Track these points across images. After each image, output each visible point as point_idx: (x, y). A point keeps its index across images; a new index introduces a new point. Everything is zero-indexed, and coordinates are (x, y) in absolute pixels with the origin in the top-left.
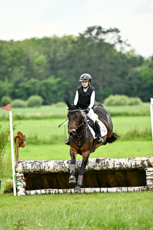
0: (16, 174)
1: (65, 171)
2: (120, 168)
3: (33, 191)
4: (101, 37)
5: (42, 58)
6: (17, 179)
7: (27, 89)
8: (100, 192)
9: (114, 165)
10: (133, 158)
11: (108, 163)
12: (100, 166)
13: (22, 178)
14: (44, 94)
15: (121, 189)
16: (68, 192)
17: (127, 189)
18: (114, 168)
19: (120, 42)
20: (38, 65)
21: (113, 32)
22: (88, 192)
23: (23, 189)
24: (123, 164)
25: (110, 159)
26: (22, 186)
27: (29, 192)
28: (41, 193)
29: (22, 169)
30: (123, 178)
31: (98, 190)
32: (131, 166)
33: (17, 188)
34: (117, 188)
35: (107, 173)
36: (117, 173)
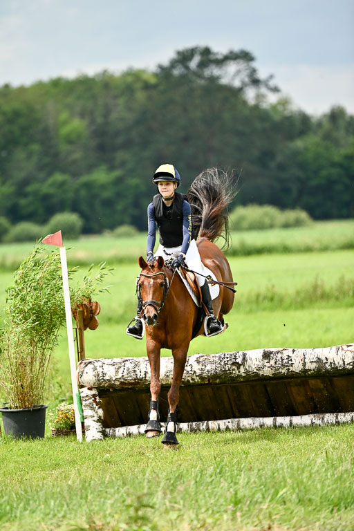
0: (81, 390)
1: (191, 382)
2: (319, 370)
3: (120, 428)
4: (212, 73)
5: (77, 125)
6: (84, 403)
7: (46, 197)
8: (275, 427)
9: (304, 364)
10: (348, 346)
11: (291, 360)
12: (271, 367)
13: (95, 400)
14: (84, 207)
15: (323, 419)
16: (201, 428)
17: (337, 417)
18: (305, 371)
19: (256, 82)
20: (70, 142)
21: (238, 60)
22: (248, 427)
23: (98, 426)
24: (325, 361)
25: (294, 351)
26: (96, 418)
27: (111, 431)
28: (140, 433)
29: (94, 378)
30: (325, 393)
31: (269, 421)
32: (344, 364)
33: (83, 423)
34: (312, 416)
35: (289, 382)
36: (312, 382)
